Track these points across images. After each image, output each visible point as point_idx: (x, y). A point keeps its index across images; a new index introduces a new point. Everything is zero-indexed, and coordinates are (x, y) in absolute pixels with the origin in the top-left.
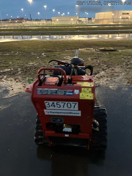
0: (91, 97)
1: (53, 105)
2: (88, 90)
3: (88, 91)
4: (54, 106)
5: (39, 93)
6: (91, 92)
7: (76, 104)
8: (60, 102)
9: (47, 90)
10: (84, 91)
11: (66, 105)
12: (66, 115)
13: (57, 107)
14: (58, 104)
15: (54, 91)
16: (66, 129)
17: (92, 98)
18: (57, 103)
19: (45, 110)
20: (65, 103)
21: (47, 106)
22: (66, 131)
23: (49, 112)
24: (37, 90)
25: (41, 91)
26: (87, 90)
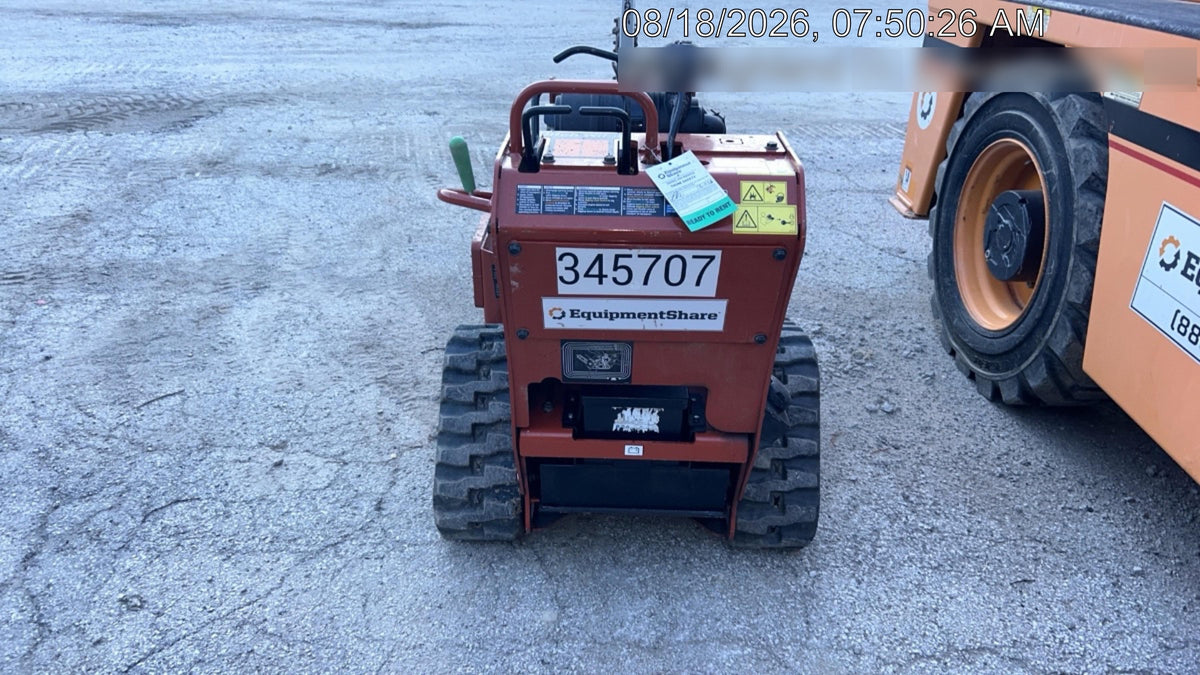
0: (784, 223)
1: (595, 271)
2: (769, 190)
3: (771, 198)
4: (601, 277)
5: (527, 206)
6: (785, 201)
7: (712, 258)
8: (635, 252)
9: (571, 194)
10: (752, 196)
11: (661, 265)
12: (649, 325)
13: (615, 280)
14: (622, 262)
15: (605, 198)
16: (631, 419)
17: (791, 229)
18: (617, 257)
19: (548, 303)
20: (658, 257)
21: (561, 278)
22: (628, 427)
23: (568, 314)
24: (519, 191)
25: (537, 197)
26: (767, 193)
